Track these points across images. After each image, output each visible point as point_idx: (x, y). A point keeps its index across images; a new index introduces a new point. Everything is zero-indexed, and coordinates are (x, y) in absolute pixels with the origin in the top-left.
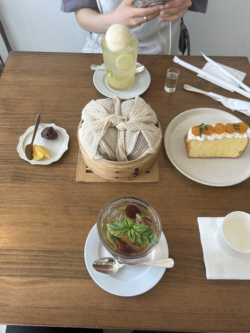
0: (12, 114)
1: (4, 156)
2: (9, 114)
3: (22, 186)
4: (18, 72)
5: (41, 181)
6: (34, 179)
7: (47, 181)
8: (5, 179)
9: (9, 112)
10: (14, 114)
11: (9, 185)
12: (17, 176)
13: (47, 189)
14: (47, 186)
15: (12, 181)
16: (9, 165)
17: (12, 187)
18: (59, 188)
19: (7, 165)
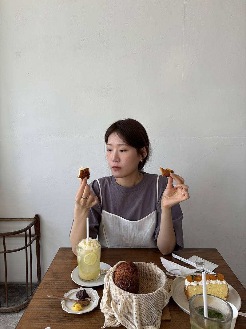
0: (59, 280)
1: (52, 306)
2: (57, 280)
3: (65, 324)
4: (65, 258)
5: (80, 321)
6: (74, 320)
7: (84, 321)
8: (52, 320)
9: (57, 279)
10: (61, 280)
11: (55, 324)
12: (61, 318)
13: (84, 326)
14: (84, 324)
15: (57, 321)
16: (55, 311)
17: (57, 325)
18: (93, 326)
19: (54, 311)
